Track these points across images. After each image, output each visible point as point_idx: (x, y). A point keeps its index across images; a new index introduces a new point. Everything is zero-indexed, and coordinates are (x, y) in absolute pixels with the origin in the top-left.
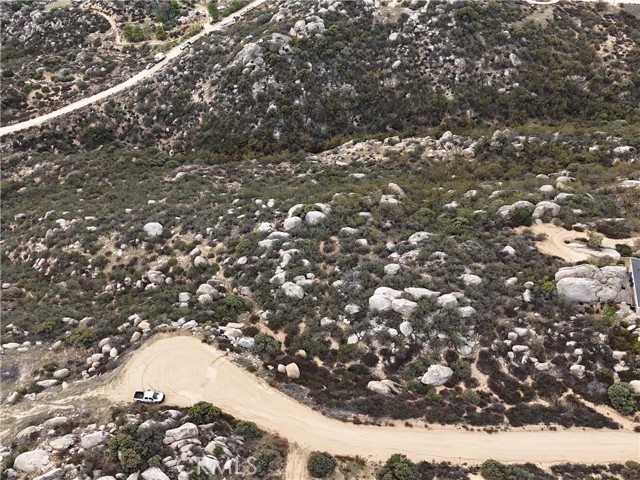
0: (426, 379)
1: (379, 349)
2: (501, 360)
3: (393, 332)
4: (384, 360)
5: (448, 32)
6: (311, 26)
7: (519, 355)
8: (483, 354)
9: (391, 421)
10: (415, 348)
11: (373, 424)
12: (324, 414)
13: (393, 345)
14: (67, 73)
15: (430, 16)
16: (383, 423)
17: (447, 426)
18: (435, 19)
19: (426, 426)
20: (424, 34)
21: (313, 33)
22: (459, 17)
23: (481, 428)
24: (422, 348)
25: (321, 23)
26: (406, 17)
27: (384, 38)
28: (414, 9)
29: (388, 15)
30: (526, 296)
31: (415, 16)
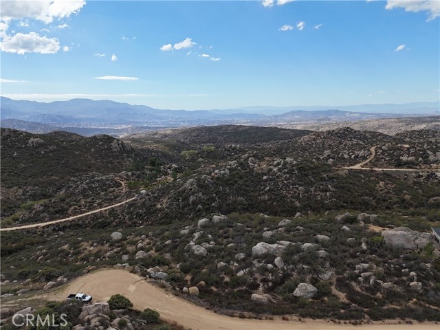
0: (297, 292)
1: (260, 279)
2: (354, 284)
3: (270, 266)
4: (264, 285)
5: (294, 176)
6: (222, 172)
7: (367, 279)
8: (338, 280)
9: (270, 316)
10: (287, 276)
11: (255, 318)
12: (215, 312)
13: (270, 275)
14: (93, 199)
15: (284, 169)
16: (264, 318)
17: (318, 320)
18: (286, 170)
19: (300, 320)
20: (281, 176)
21: (224, 175)
22: (299, 169)
23: (347, 321)
24: (292, 275)
25: (227, 171)
26: (271, 170)
27: (260, 178)
28: (275, 166)
29: (262, 169)
30: (364, 246)
31: (276, 169)
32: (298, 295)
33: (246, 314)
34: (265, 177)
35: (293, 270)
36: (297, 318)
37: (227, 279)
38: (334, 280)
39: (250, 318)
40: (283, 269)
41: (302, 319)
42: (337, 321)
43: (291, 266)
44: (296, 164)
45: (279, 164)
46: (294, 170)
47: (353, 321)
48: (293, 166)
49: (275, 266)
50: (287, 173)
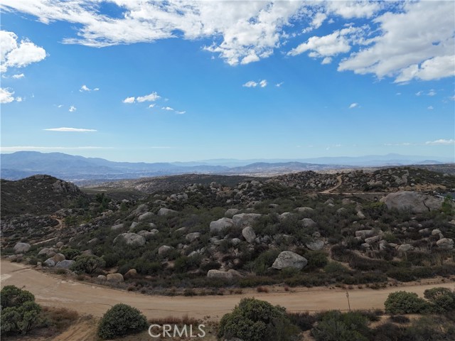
0: (278, 263)
1: (221, 258)
2: (357, 252)
3: (235, 240)
4: (227, 264)
7: (375, 244)
9: (236, 289)
13: (236, 251)
15: (249, 192)
18: (252, 193)
19: (287, 290)
22: (266, 191)
26: (235, 193)
27: (223, 202)
28: (240, 189)
29: (225, 193)
30: (360, 214)
31: (240, 192)
32: (279, 267)
33: (197, 290)
34: (229, 201)
35: (269, 242)
36: (282, 288)
37: (171, 265)
38: (329, 250)
39: (203, 294)
40: (254, 242)
41: (290, 288)
42: (347, 286)
43: (266, 237)
44: (262, 187)
45: (243, 187)
46: (260, 193)
47: (370, 285)
48: (259, 188)
49: (244, 239)
50: (253, 195)
